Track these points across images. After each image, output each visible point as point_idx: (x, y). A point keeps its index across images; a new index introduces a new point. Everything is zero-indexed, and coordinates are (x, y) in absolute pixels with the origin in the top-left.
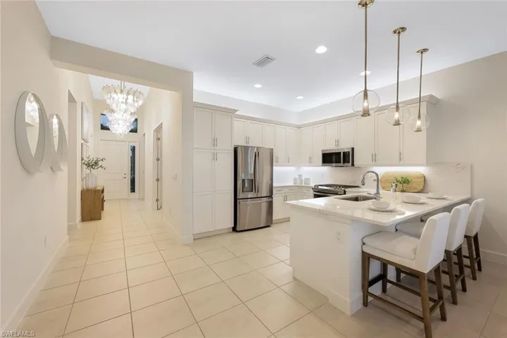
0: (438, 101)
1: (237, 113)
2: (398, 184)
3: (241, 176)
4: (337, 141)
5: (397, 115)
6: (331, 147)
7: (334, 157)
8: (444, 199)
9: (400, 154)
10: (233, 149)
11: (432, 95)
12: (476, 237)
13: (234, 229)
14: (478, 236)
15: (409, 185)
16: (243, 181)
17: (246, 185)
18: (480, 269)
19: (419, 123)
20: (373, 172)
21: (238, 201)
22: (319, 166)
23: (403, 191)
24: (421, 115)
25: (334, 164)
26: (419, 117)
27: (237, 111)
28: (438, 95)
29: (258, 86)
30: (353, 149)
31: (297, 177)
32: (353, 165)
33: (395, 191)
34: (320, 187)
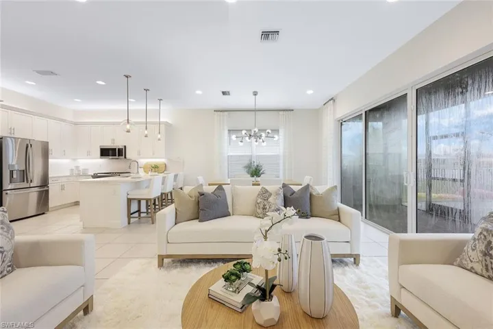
2: (152, 168)
5: (146, 132)
6: (108, 144)
7: (110, 152)
11: (167, 122)
15: (158, 169)
16: (12, 172)
17: (15, 176)
19: (159, 136)
20: (135, 161)
21: (4, 192)
22: (98, 158)
23: (156, 172)
24: (161, 132)
25: (111, 157)
26: (159, 133)
30: (125, 147)
31: (74, 168)
32: (125, 157)
34: (99, 175)
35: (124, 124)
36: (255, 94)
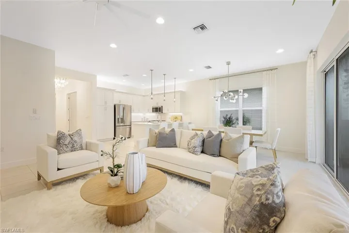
4: (157, 103)
6: (155, 106)
10: (114, 106)
16: (118, 119)
17: (120, 121)
19: (174, 100)
21: (116, 127)
22: (151, 113)
27: (115, 90)
30: (162, 106)
31: (143, 118)
32: (162, 112)
35: (150, 96)
36: (228, 63)
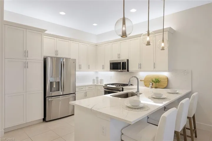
0: (174, 31)
1: (46, 32)
2: (153, 83)
3: (49, 79)
4: (119, 55)
5: (148, 39)
6: (115, 59)
8: (177, 93)
9: (154, 64)
10: (43, 59)
11: (170, 27)
12: (194, 117)
13: (44, 120)
14: (195, 116)
15: (159, 84)
17: (54, 86)
18: (196, 137)
19: (163, 45)
20: (135, 77)
21: (47, 98)
22: (108, 71)
23: (156, 88)
24: (164, 39)
26: (163, 40)
27: (46, 30)
28: (174, 28)
29: (63, 13)
31: (95, 78)
32: (128, 71)
33: (152, 88)
34: (108, 86)
